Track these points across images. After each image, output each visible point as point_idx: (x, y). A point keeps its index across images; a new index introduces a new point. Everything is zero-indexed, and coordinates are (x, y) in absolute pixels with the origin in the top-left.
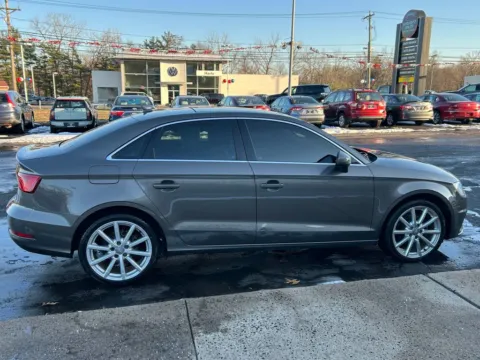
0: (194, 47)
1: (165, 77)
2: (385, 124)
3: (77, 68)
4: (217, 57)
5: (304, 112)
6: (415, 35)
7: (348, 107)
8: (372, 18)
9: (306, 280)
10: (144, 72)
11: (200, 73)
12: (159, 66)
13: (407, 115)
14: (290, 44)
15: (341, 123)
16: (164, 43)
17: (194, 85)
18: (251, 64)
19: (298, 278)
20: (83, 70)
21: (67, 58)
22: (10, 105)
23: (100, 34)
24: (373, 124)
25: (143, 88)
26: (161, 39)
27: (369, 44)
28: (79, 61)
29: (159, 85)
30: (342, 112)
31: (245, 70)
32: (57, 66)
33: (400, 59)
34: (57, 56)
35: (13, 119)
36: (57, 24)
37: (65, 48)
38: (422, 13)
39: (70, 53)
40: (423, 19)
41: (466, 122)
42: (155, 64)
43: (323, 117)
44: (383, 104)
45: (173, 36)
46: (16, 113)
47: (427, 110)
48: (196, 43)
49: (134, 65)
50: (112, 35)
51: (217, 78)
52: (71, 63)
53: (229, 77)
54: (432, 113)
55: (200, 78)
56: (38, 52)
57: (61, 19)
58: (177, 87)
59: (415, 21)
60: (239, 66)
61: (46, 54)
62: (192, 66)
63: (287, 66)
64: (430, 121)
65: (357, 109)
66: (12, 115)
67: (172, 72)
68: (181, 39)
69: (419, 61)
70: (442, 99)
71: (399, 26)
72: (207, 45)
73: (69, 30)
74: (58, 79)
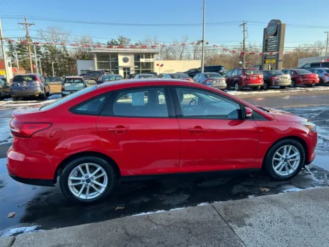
0: (137, 44)
1: (121, 63)
2: (262, 88)
3: (67, 58)
4: (152, 51)
5: (215, 82)
6: (275, 35)
7: (241, 78)
8: (246, 26)
9: (272, 188)
10: (108, 60)
11: (142, 60)
12: (117, 57)
13: (276, 83)
14: (202, 41)
15: (236, 88)
16: (119, 43)
17: (139, 68)
18: (171, 54)
19: (268, 188)
20: (70, 59)
21: (60, 53)
22: (38, 82)
23: (80, 38)
24: (255, 88)
25: (108, 70)
26: (117, 41)
27: (244, 41)
28: (68, 55)
29: (117, 68)
30: (236, 82)
31: (168, 58)
32: (54, 58)
33: (266, 49)
34: (54, 52)
35: (39, 90)
36: (53, 32)
37: (58, 47)
38: (279, 21)
39: (62, 49)
40: (280, 25)
41: (311, 86)
42: (115, 55)
43: (226, 85)
44: (261, 76)
45: (124, 38)
46: (41, 87)
47: (287, 79)
48: (138, 42)
49: (102, 56)
50: (87, 39)
51: (153, 63)
52: (63, 56)
53: (160, 62)
54: (290, 81)
55: (142, 63)
56: (42, 50)
57: (56, 29)
58: (128, 69)
59: (276, 26)
60: (164, 56)
61: (48, 51)
62: (138, 56)
63: (192, 55)
64: (289, 86)
65: (246, 79)
66: (39, 88)
67: (125, 60)
68: (129, 40)
69: (278, 50)
70: (295, 72)
71: (265, 29)
72: (144, 43)
73: (61, 36)
74: (55, 65)
